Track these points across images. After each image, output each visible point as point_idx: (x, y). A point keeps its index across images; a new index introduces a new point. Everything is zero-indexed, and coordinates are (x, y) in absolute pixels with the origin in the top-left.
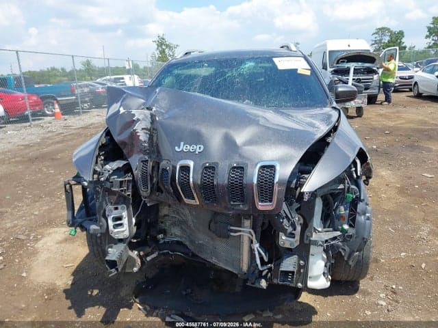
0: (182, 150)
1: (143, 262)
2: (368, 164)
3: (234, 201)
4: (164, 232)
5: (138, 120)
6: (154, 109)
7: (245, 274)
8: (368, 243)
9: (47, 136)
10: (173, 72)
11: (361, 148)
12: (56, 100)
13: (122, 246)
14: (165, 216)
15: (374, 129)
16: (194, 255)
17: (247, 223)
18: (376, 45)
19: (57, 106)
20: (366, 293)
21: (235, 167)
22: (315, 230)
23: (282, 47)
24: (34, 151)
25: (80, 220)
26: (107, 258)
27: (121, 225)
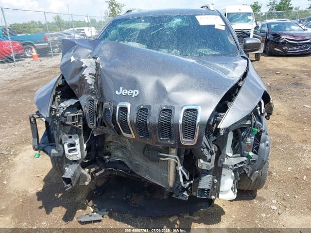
0: (122, 94)
1: (92, 177)
2: (270, 104)
3: (163, 137)
4: (109, 154)
5: (86, 67)
6: (98, 59)
7: (171, 188)
8: (266, 164)
9: (27, 73)
10: (117, 26)
11: (265, 91)
12: (33, 45)
13: (75, 166)
14: (110, 142)
15: (268, 70)
16: (132, 172)
17: (174, 151)
18: (270, 6)
19: (34, 50)
20: (262, 199)
21: (164, 110)
22: (227, 156)
23: (202, 7)
24: (16, 84)
25: (43, 146)
26: (64, 176)
27: (75, 149)
